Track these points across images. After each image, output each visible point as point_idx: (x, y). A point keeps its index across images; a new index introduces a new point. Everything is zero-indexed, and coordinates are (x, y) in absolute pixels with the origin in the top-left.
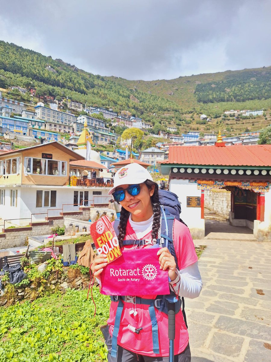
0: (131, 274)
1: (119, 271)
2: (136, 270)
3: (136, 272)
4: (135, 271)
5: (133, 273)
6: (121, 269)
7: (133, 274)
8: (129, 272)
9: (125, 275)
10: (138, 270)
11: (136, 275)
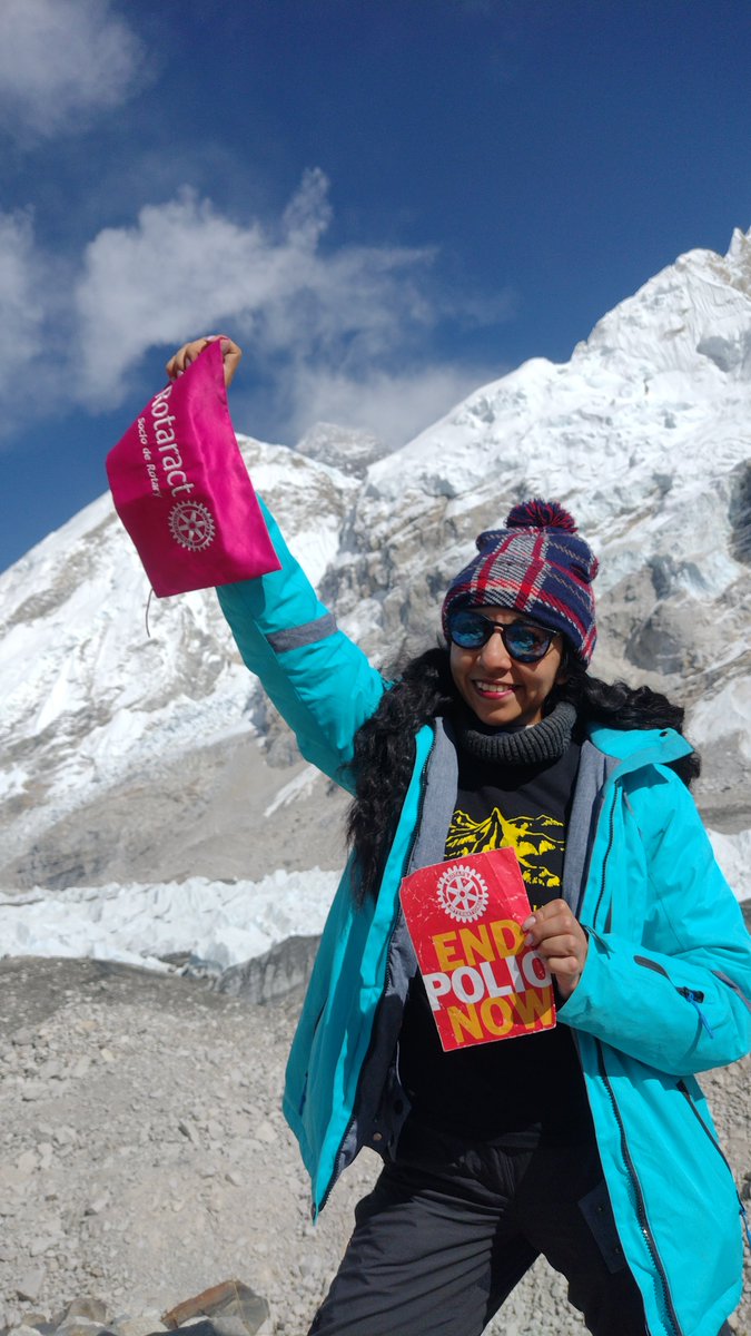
0: (169, 463)
1: (165, 417)
2: (184, 480)
3: (177, 480)
4: (181, 477)
5: (173, 470)
6: (172, 422)
7: (169, 472)
8: (170, 453)
9: (160, 442)
10: (188, 487)
11: (171, 484)
